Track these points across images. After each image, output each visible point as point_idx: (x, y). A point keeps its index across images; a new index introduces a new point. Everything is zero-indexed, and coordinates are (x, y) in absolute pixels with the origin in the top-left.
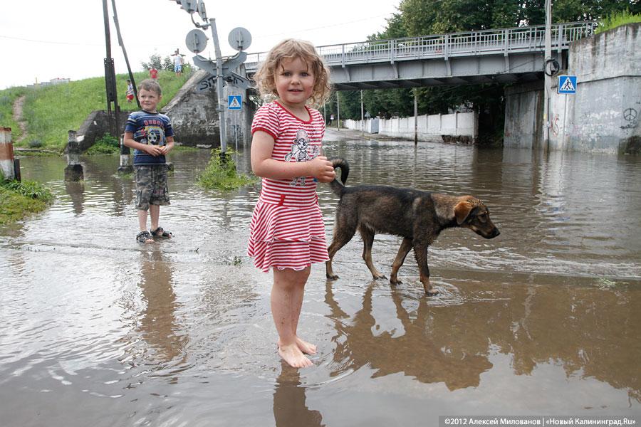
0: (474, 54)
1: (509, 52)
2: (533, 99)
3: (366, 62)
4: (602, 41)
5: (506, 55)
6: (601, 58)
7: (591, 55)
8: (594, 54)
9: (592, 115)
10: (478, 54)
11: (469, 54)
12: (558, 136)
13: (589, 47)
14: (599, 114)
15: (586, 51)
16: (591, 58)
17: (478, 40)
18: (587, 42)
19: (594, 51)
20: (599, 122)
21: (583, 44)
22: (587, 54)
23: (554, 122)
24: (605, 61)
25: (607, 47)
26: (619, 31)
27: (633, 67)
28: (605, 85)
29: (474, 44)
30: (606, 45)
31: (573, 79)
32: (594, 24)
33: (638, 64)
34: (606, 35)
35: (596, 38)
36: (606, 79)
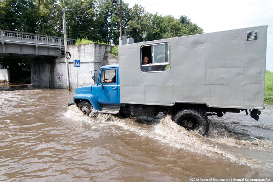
0: (19, 43)
1: (38, 45)
2: (48, 67)
4: (82, 47)
5: (37, 46)
6: (82, 54)
7: (77, 52)
8: (79, 52)
9: (80, 75)
10: (22, 43)
11: (17, 43)
12: (63, 82)
13: (76, 49)
15: (75, 51)
17: (21, 36)
18: (75, 47)
19: (79, 51)
20: (84, 78)
21: (73, 47)
23: (61, 77)
24: (84, 55)
25: (85, 50)
26: (90, 45)
27: (96, 59)
28: (85, 64)
29: (19, 38)
30: (84, 49)
31: (79, 61)
32: (73, 40)
33: (97, 58)
34: (84, 46)
35: (79, 46)
36: (85, 62)
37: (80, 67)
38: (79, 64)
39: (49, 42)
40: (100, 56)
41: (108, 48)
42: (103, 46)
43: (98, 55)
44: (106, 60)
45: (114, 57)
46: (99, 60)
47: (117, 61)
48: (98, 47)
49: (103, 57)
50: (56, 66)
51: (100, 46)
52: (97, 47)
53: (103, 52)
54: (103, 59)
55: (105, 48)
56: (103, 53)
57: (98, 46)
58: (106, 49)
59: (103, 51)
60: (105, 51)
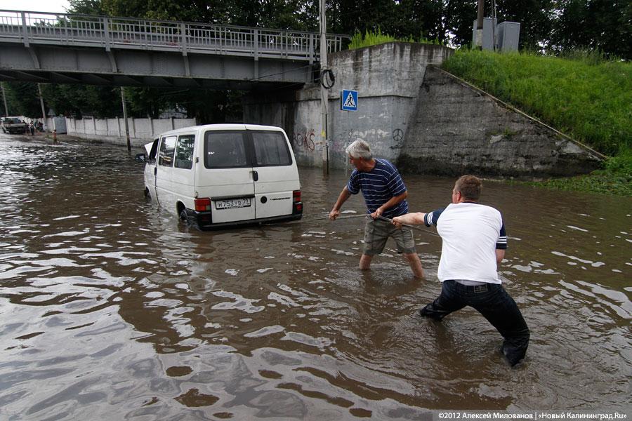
0: (218, 53)
1: (260, 56)
2: (280, 111)
3: (64, 44)
4: (366, 57)
5: (256, 59)
6: (365, 75)
7: (352, 70)
8: (356, 70)
9: (356, 133)
10: (223, 53)
11: (213, 53)
12: (314, 152)
13: (350, 62)
14: (364, 133)
15: (346, 66)
16: (352, 73)
17: (223, 36)
18: (347, 56)
19: (356, 67)
21: (342, 57)
22: (348, 69)
23: (308, 137)
24: (370, 78)
25: (372, 64)
26: (385, 48)
27: (400, 87)
28: (370, 103)
29: (218, 41)
30: (370, 62)
31: (354, 94)
32: (342, 38)
33: (405, 85)
34: (370, 51)
35: (359, 53)
36: (370, 97)
37: (355, 109)
38: (353, 102)
39: (284, 46)
40: (413, 79)
41: (437, 53)
42: (422, 50)
43: (407, 77)
44: (428, 91)
45: (453, 81)
46: (408, 89)
47: (460, 92)
48: (409, 53)
49: (419, 81)
50: (299, 109)
51: (415, 49)
52: (405, 53)
53: (421, 67)
54: (421, 87)
55: (427, 54)
56: (421, 69)
57: (407, 51)
58: (430, 57)
59: (422, 65)
60: (427, 63)
